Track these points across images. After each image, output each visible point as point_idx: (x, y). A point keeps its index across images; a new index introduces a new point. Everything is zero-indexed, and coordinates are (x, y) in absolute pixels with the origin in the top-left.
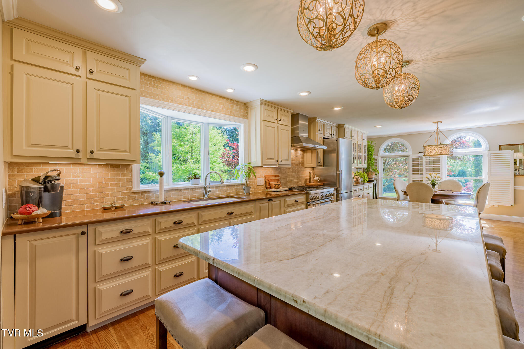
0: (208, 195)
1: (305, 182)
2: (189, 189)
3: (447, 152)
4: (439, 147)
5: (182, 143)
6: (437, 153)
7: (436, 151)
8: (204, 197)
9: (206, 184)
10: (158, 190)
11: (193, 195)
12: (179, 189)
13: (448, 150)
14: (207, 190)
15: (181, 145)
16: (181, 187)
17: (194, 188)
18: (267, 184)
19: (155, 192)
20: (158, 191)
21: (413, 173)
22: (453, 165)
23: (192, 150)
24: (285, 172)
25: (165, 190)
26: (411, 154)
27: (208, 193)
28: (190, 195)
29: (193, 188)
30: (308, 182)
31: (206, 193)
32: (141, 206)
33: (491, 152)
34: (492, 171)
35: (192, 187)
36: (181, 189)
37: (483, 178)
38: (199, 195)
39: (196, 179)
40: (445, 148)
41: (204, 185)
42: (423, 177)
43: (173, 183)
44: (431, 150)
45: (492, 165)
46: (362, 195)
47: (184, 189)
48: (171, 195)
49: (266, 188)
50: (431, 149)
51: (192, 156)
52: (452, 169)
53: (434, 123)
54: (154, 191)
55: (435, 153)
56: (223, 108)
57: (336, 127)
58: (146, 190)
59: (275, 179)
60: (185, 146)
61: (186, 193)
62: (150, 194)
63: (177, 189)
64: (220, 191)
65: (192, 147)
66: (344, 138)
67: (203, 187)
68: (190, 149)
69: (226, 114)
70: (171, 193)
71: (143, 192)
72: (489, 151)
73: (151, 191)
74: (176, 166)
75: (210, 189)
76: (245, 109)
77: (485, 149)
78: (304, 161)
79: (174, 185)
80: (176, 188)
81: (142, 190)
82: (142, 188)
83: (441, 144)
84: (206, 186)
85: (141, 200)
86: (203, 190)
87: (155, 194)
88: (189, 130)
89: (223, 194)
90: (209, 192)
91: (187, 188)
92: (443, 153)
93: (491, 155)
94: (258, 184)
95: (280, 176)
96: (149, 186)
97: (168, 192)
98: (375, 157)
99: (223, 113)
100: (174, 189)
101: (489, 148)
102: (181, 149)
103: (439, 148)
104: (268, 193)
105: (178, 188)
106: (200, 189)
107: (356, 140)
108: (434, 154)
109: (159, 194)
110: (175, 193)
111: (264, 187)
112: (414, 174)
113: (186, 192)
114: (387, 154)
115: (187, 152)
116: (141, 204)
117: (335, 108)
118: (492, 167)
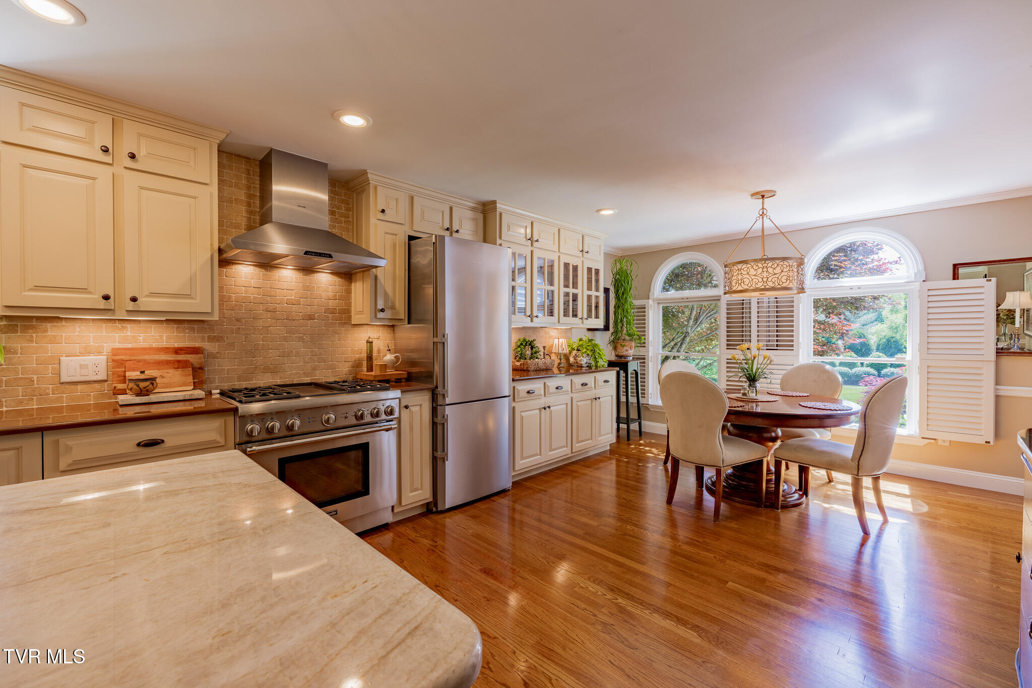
1: (353, 367)
3: (783, 280)
4: (760, 265)
6: (754, 284)
7: (751, 279)
13: (786, 274)
18: (116, 377)
21: (728, 345)
22: (896, 328)
26: (723, 294)
33: (930, 285)
34: (930, 340)
37: (909, 361)
40: (778, 270)
44: (740, 277)
45: (930, 322)
46: (567, 404)
49: (114, 390)
50: (740, 272)
52: (894, 335)
53: (753, 195)
55: (750, 285)
57: (473, 209)
59: (169, 358)
66: (499, 241)
72: (924, 281)
77: (913, 279)
78: (349, 304)
83: (766, 257)
92: (771, 284)
93: (931, 293)
94: (64, 379)
98: (637, 303)
101: (924, 275)
103: (760, 271)
107: (555, 252)
108: (746, 287)
111: (108, 386)
114: (672, 293)
118: (931, 328)
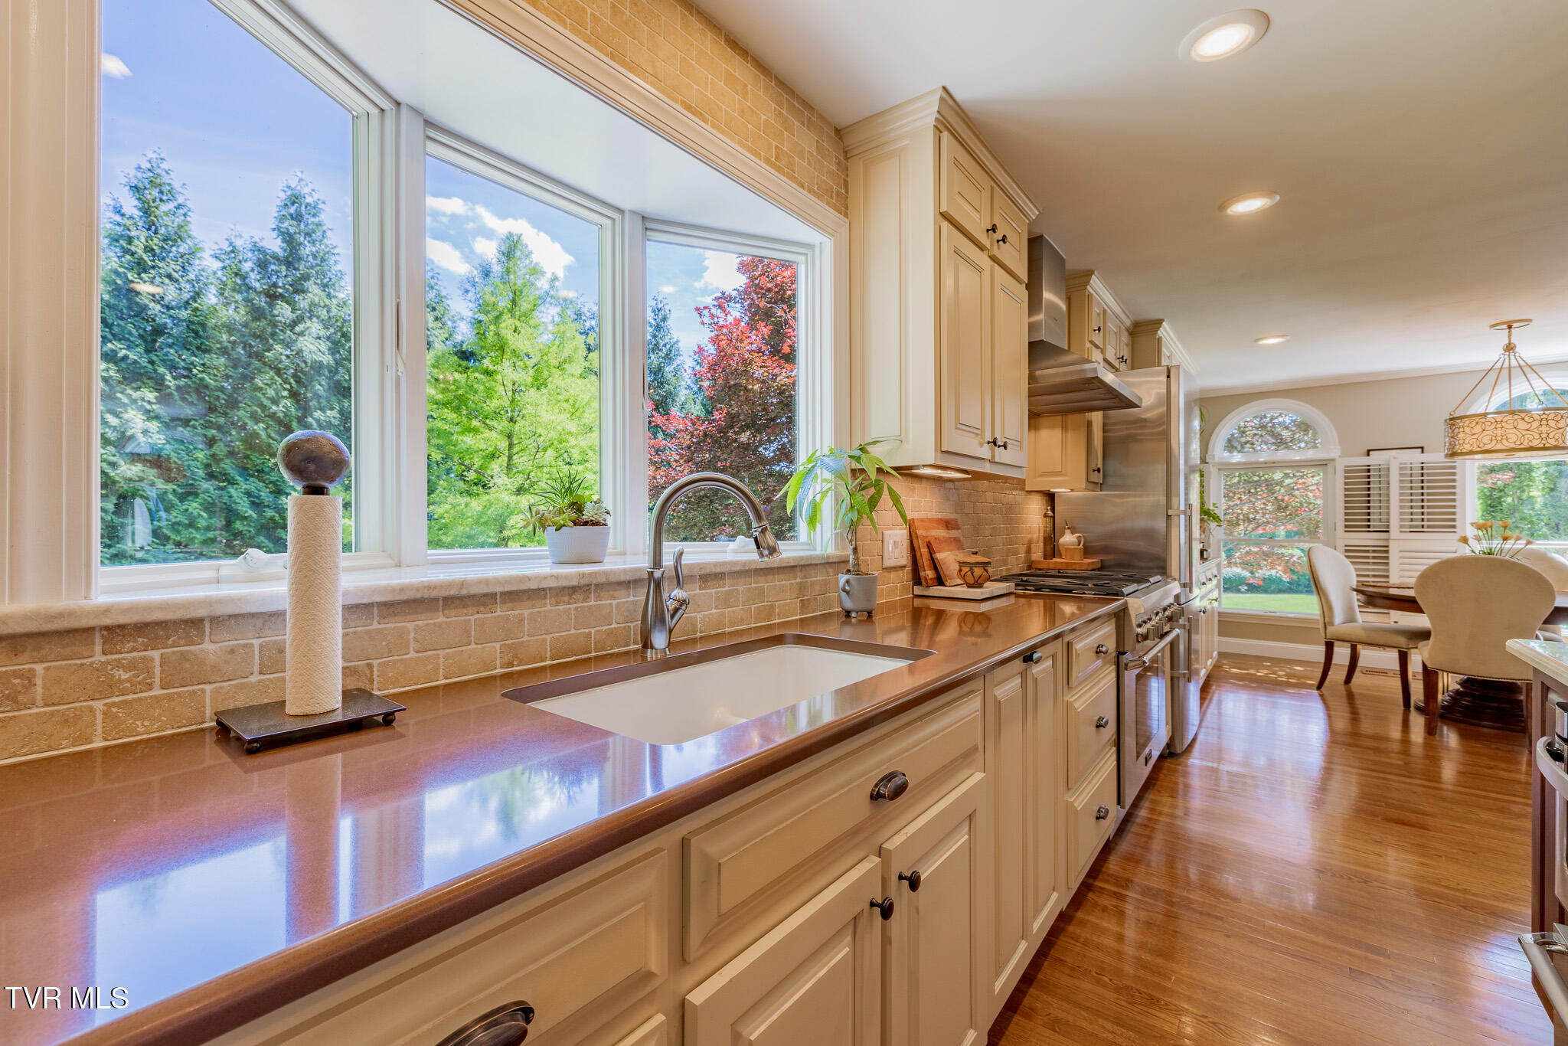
0: (671, 631)
1: (1026, 553)
2: (544, 590)
4: (1536, 416)
5: (475, 423)
7: (1519, 435)
8: (647, 644)
9: (657, 562)
10: (280, 608)
11: (573, 631)
12: (473, 591)
14: (665, 595)
15: (470, 430)
16: (486, 582)
17: (582, 582)
18: (925, 560)
19: (259, 622)
20: (279, 615)
21: (1346, 526)
23: (511, 446)
24: (972, 505)
25: (349, 609)
26: (1337, 458)
27: (673, 616)
28: (548, 638)
29: (575, 583)
30: (1037, 555)
31: (660, 619)
32: (99, 760)
35: (566, 577)
36: (485, 595)
38: (610, 633)
39: (586, 523)
40: (1562, 424)
41: (644, 562)
42: (1388, 540)
43: (430, 552)
44: (1498, 432)
47: (510, 593)
48: (413, 645)
49: (917, 580)
50: (1500, 425)
51: (509, 467)
53: (1495, 324)
54: (253, 615)
55: (1519, 443)
56: (742, 113)
57: (1127, 329)
58: (165, 606)
59: (947, 536)
60: (487, 434)
61: (522, 621)
62: (209, 648)
63: (461, 598)
64: (726, 601)
65: (509, 436)
67: (637, 576)
68: (504, 444)
69: (757, 154)
70: (411, 625)
71: (122, 627)
73: (216, 620)
74: (453, 501)
75: (678, 593)
76: (839, 163)
79: (435, 563)
80: (450, 584)
81: (107, 610)
82: (107, 591)
84: (657, 574)
85: (98, 705)
86: (639, 597)
87: (256, 642)
88: (499, 377)
89: (742, 621)
90: (676, 610)
91: (533, 585)
92: (1552, 442)
94: (888, 563)
95: (960, 522)
96: (224, 572)
97: (382, 617)
99: (740, 143)
100: (434, 594)
102: (469, 440)
103: (1537, 424)
104: (928, 608)
105: (463, 584)
106: (616, 594)
109: (288, 638)
110: (440, 625)
111: (908, 574)
112: (1348, 528)
113: (526, 612)
115: (493, 456)
116: (98, 744)
117: (1229, 205)
